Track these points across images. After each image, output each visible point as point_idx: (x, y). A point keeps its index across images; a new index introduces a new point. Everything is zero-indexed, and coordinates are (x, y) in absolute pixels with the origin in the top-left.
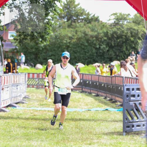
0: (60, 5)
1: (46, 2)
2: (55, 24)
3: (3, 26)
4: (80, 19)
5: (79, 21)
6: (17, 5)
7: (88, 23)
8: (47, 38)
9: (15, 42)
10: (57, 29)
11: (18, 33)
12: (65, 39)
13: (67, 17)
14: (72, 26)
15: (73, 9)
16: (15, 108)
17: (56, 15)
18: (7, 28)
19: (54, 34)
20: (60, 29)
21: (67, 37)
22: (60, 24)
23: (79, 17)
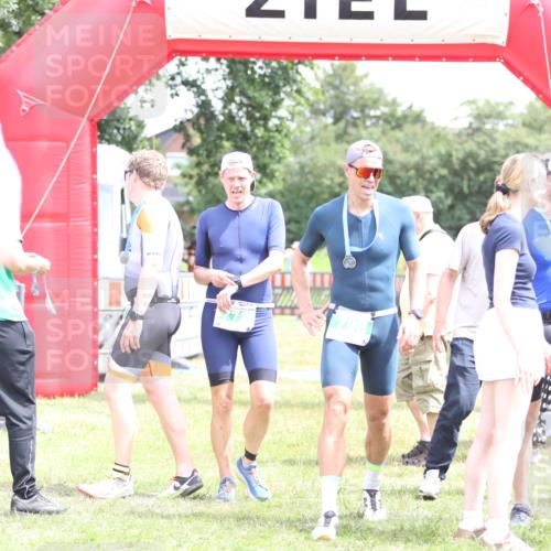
0: (313, 77)
1: (272, 68)
2: (301, 132)
3: (150, 139)
4: (370, 117)
5: (368, 123)
6: (191, 79)
7: (393, 128)
8: (275, 171)
9: (186, 185)
10: (304, 147)
11: (194, 159)
12: (329, 175)
13: (332, 112)
14: (347, 138)
15: (352, 88)
16: (185, 371)
17: (302, 105)
18: (163, 143)
19: (298, 160)
20: (313, 148)
21: (332, 169)
22: (313, 130)
23: (367, 111)
